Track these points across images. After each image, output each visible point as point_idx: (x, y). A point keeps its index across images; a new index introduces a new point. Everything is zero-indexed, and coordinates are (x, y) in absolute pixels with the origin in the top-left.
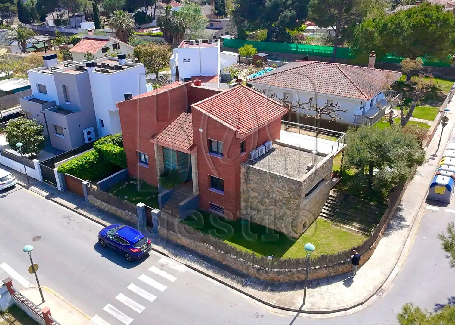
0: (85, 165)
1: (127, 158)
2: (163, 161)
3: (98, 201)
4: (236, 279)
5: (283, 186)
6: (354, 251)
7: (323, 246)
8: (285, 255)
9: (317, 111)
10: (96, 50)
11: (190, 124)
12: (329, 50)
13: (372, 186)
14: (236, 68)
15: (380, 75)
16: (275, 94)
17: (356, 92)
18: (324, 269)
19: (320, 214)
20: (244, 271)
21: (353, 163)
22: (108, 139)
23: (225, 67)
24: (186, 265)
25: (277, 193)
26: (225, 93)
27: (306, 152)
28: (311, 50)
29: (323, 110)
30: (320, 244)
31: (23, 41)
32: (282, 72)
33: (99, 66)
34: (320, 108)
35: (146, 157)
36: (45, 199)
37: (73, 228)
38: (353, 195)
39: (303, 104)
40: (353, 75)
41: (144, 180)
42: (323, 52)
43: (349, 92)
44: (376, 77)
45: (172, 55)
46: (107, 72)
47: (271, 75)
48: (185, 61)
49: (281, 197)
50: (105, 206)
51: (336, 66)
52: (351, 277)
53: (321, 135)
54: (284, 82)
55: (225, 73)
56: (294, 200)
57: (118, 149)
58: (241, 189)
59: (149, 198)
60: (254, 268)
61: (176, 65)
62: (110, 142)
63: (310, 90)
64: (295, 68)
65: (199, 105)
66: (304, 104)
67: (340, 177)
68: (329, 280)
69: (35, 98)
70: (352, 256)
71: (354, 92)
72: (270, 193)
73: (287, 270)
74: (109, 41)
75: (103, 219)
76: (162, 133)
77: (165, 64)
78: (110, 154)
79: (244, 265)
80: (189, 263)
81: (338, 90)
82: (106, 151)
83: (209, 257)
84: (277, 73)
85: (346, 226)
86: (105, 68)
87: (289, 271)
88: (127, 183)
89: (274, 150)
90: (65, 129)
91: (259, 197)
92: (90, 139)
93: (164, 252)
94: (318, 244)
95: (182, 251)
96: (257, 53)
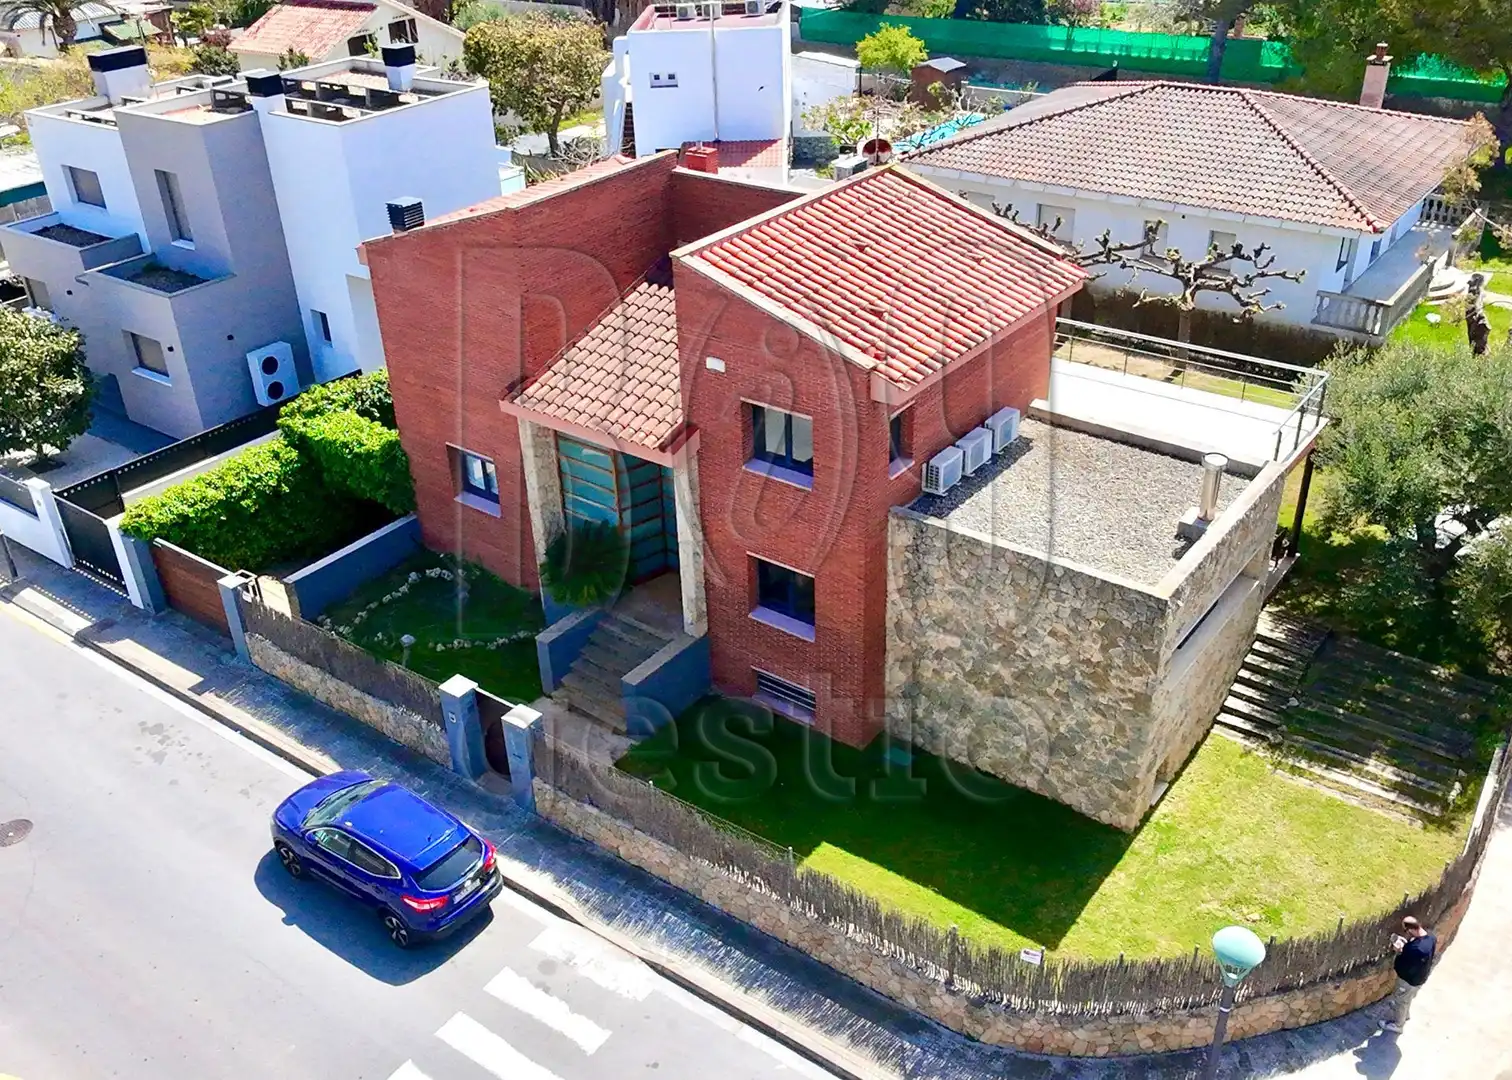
0: (243, 503)
1: (416, 471)
2: (557, 489)
3: (285, 658)
4: (877, 1039)
5: (1076, 612)
6: (1410, 919)
7: (1244, 868)
8: (1083, 914)
9: (1181, 278)
10: (325, 45)
11: (668, 336)
12: (1189, 50)
13: (1455, 607)
14: (848, 116)
15: (1410, 134)
16: (1009, 208)
17: (1330, 202)
18: (1271, 1001)
19: (1219, 718)
20: (911, 1001)
21: (1369, 504)
22: (341, 390)
23: (808, 109)
24: (653, 966)
25: (1049, 640)
26: (819, 200)
27: (1163, 454)
28: (1121, 50)
29: (1204, 272)
30: (1231, 861)
31: (57, 13)
32: (1031, 124)
33: (309, 95)
34: (1190, 266)
35: (489, 471)
36: (76, 647)
37: (173, 783)
38: (1353, 634)
39: (1122, 248)
40: (1310, 136)
41: (485, 566)
42: (1166, 57)
43: (1300, 199)
44: (1398, 144)
45: (608, 61)
46: (337, 116)
47: (991, 135)
48: (657, 83)
49: (1065, 661)
50: (312, 680)
51: (1244, 99)
52: (1386, 1032)
53: (1192, 374)
54: (1040, 164)
55: (809, 131)
56: (1123, 674)
57: (374, 437)
58: (888, 616)
59: (501, 641)
60: (953, 993)
61: (623, 100)
62: (346, 406)
63: (1143, 194)
64: (1081, 109)
65: (706, 253)
66: (1127, 248)
67: (1291, 555)
68: (1289, 1045)
69: (61, 226)
70: (1399, 943)
71: (1322, 202)
72: (1017, 639)
73: (1107, 1007)
74: (375, 12)
75: (307, 739)
76: (550, 373)
77: (582, 97)
78: (343, 458)
79: (909, 974)
80: (666, 956)
81: (1254, 193)
82: (326, 445)
83: (752, 926)
84: (1010, 129)
85: (1335, 775)
86: (330, 101)
87: (1114, 1013)
88: (413, 575)
89: (1025, 445)
90: (171, 349)
91: (966, 653)
92: (275, 390)
93: (556, 902)
94: (1225, 862)
95: (635, 896)
96: (926, 57)
